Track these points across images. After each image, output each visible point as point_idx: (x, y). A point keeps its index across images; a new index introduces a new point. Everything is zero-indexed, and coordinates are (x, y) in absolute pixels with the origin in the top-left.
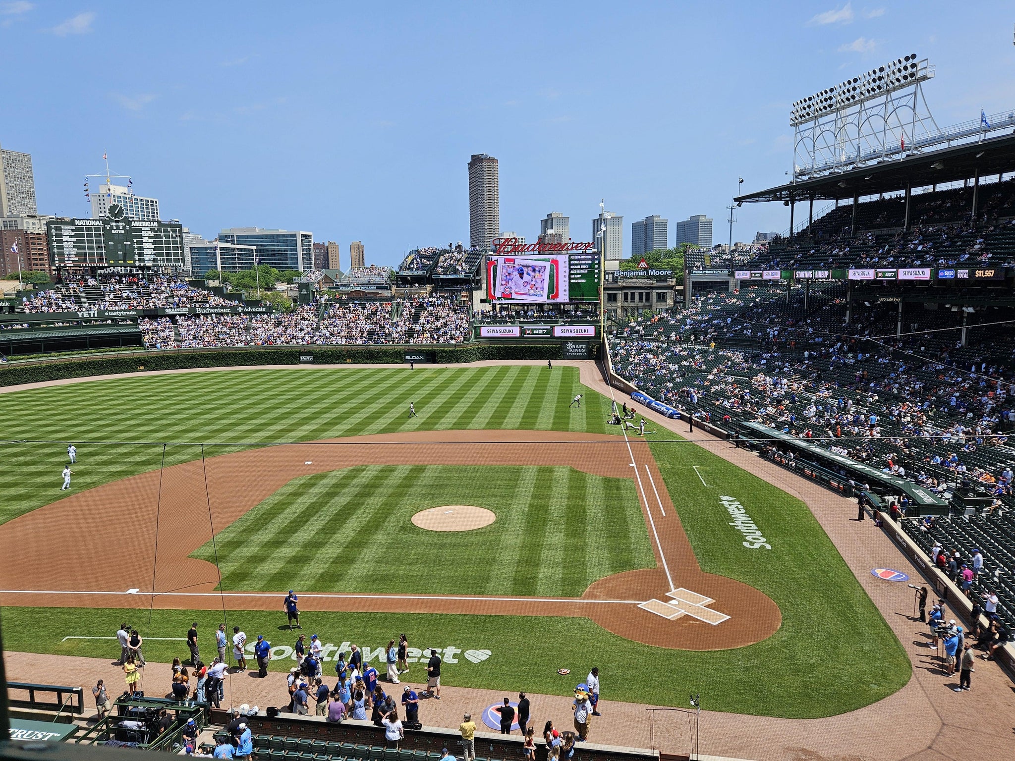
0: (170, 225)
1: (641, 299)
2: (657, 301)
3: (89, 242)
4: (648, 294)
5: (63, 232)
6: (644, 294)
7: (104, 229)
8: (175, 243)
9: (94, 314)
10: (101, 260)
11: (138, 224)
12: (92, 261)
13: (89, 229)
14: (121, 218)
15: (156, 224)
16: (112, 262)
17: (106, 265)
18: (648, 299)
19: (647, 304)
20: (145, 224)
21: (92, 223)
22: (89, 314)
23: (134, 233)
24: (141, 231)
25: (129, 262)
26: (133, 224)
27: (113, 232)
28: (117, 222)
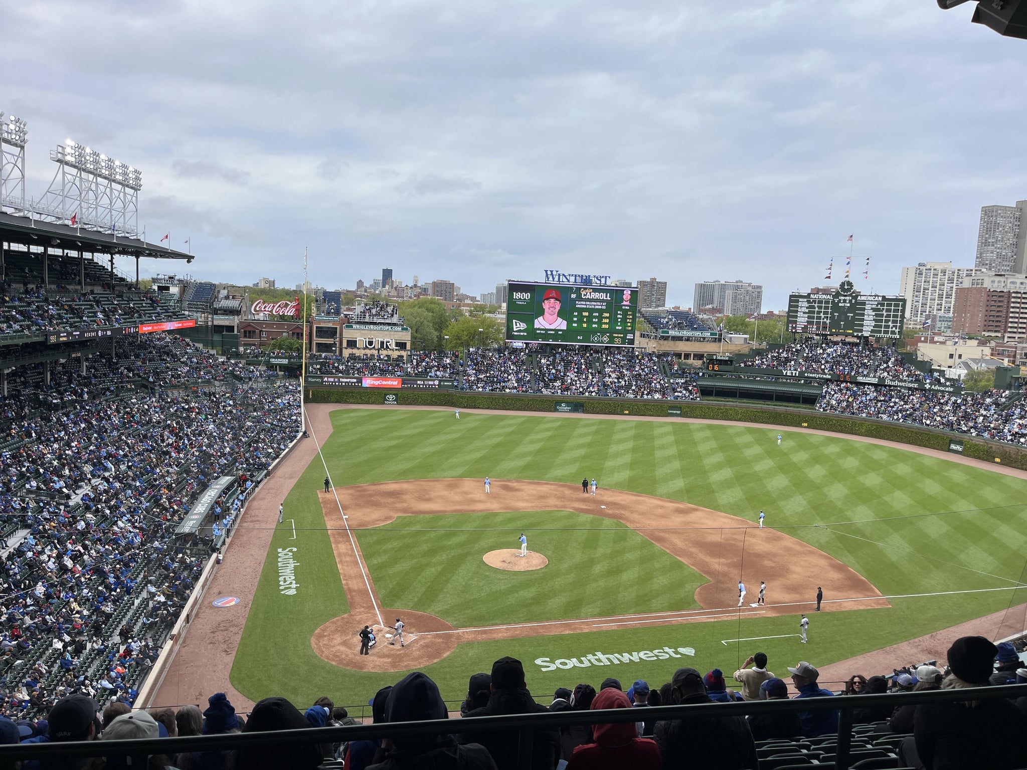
0: (896, 300)
3: (819, 313)
5: (800, 304)
7: (833, 302)
8: (896, 316)
9: (796, 373)
10: (825, 328)
11: (863, 298)
12: (818, 329)
13: (820, 302)
14: (849, 293)
15: (880, 299)
16: (834, 330)
17: (828, 333)
20: (870, 298)
21: (824, 296)
22: (792, 373)
23: (857, 306)
24: (864, 304)
25: (848, 331)
26: (859, 298)
27: (840, 305)
28: (846, 296)
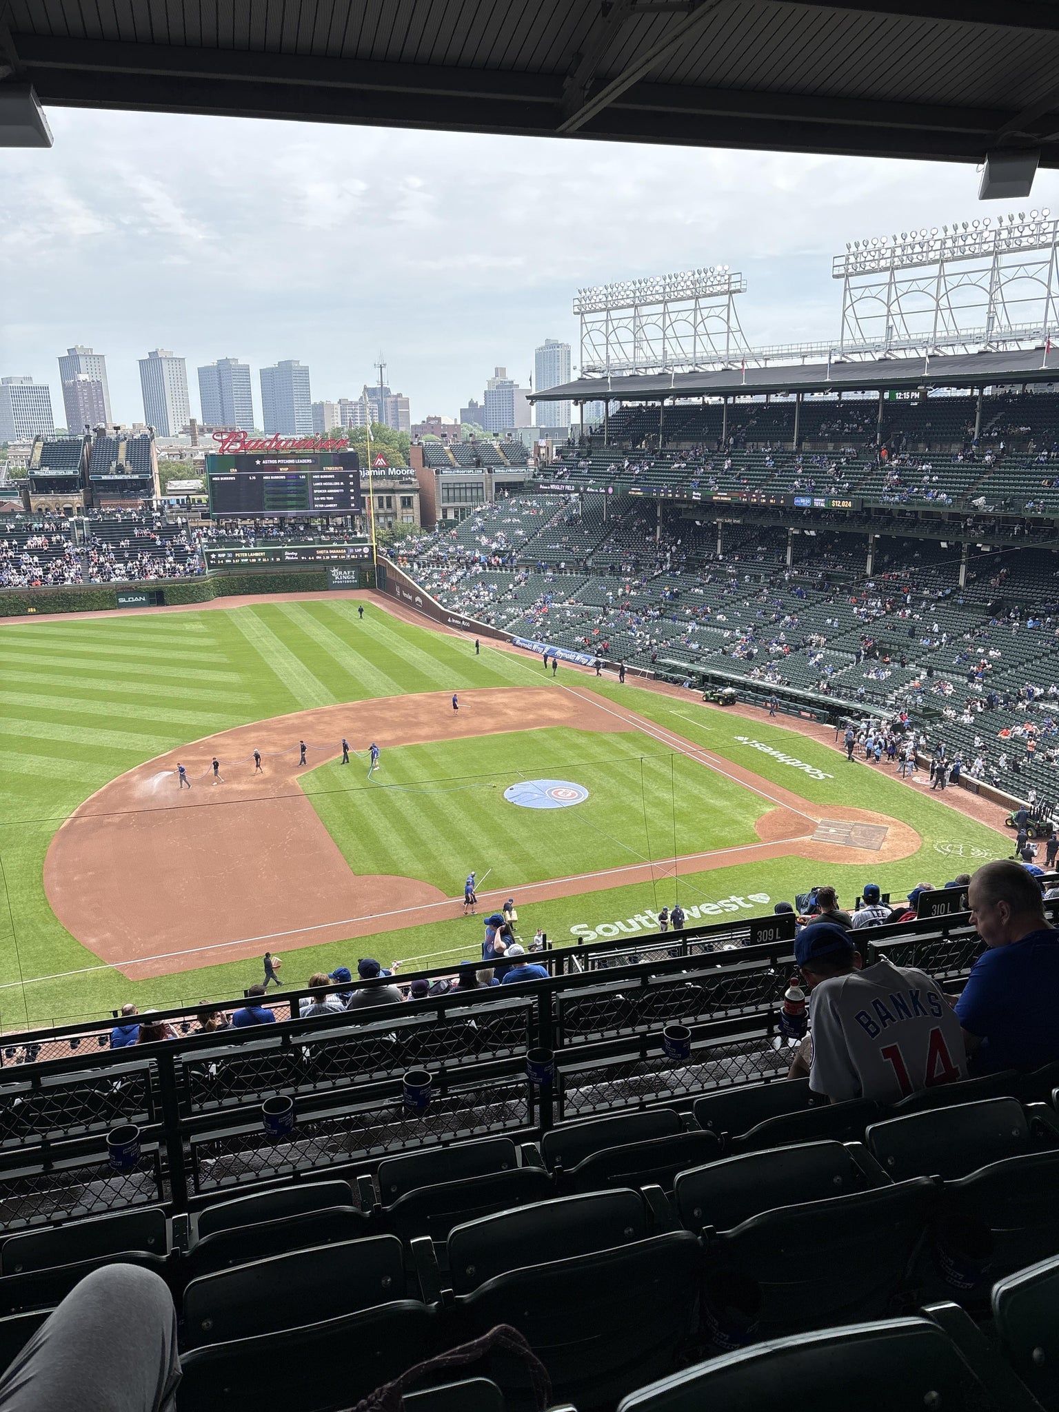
1: (381, 506)
2: (402, 508)
4: (389, 499)
6: (385, 499)
18: (389, 506)
19: (389, 511)
